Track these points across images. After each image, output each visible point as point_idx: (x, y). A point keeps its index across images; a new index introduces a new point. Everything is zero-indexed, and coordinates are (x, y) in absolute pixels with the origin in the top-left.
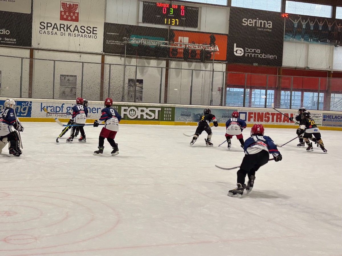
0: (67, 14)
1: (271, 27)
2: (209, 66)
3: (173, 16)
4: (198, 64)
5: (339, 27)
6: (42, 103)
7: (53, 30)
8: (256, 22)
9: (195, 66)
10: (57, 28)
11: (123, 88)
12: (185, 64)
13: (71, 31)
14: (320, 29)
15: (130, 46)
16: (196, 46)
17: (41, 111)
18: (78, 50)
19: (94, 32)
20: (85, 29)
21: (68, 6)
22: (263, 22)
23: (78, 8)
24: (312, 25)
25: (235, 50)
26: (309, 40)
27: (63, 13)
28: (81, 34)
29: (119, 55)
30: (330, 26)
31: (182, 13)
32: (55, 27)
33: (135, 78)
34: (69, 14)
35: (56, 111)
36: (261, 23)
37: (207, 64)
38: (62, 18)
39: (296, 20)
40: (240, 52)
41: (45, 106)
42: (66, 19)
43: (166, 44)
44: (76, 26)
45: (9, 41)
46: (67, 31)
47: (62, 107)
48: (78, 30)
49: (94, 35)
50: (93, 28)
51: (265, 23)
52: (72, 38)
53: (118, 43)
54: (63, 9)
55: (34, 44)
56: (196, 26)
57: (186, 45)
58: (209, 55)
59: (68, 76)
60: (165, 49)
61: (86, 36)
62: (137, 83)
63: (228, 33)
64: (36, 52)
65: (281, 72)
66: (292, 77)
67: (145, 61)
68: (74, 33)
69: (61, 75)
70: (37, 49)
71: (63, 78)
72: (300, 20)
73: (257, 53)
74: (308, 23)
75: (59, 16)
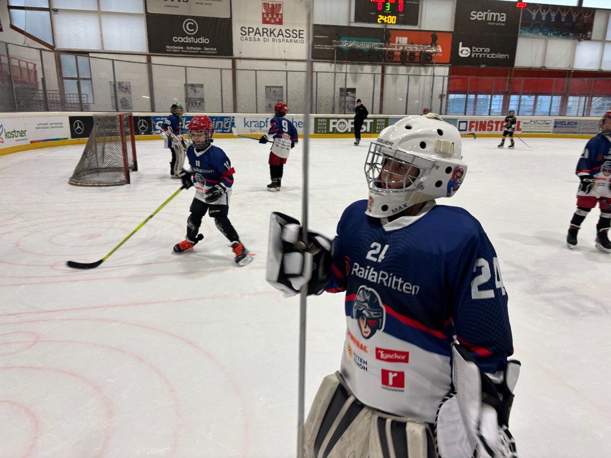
0: (270, 16)
1: (504, 20)
2: (430, 69)
3: (390, 12)
4: (418, 68)
5: (585, 17)
6: (245, 119)
7: (255, 35)
8: (486, 15)
9: (414, 71)
10: (259, 33)
11: (334, 98)
12: (402, 69)
13: (275, 36)
14: (563, 20)
15: (340, 50)
16: (415, 48)
17: (245, 126)
18: (284, 57)
19: (301, 36)
20: (291, 33)
21: (270, 6)
22: (495, 14)
23: (281, 9)
24: (553, 15)
25: (460, 50)
26: (549, 35)
27: (265, 16)
28: (286, 38)
29: (329, 61)
30: (574, 16)
31: (400, 8)
32: (258, 32)
33: (344, 87)
34: (272, 16)
35: (261, 127)
36: (493, 15)
37: (428, 68)
38: (265, 22)
39: (534, 11)
40: (466, 52)
41: (248, 122)
42: (269, 23)
43: (381, 46)
44: (280, 30)
45: (209, 51)
47: (267, 122)
48: (282, 34)
49: (301, 39)
50: (300, 31)
51: (497, 16)
52: (276, 44)
53: (327, 47)
54: (266, 10)
55: (236, 54)
56: (416, 24)
57: (404, 47)
58: (430, 58)
59: (273, 87)
60: (380, 52)
61: (291, 41)
62: (349, 93)
63: (453, 30)
64: (238, 62)
65: (513, 74)
66: (523, 78)
67: (358, 66)
68: (278, 38)
69: (266, 87)
70: (240, 58)
71: (268, 90)
72: (539, 11)
73: (485, 53)
74: (549, 13)
75: (261, 20)
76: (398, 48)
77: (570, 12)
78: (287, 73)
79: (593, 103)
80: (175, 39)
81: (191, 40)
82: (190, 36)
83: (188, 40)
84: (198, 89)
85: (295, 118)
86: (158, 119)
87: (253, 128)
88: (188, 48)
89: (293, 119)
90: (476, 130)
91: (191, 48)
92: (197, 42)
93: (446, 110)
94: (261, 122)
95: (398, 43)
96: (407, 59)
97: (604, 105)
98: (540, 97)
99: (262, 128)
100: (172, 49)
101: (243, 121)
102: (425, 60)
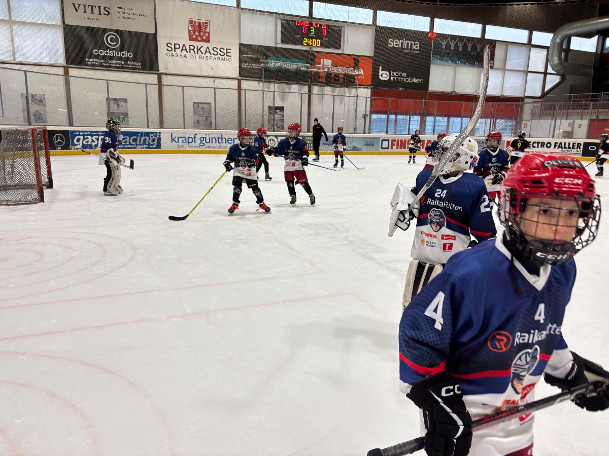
0: (197, 33)
1: (418, 48)
2: (354, 90)
3: (315, 36)
4: (342, 89)
6: (172, 134)
7: (181, 52)
8: (402, 43)
9: (339, 91)
10: (186, 50)
11: (263, 116)
12: (328, 90)
13: (202, 54)
14: (469, 50)
15: (267, 69)
16: (340, 70)
17: (172, 142)
18: (211, 75)
19: (229, 54)
20: (218, 51)
21: (197, 24)
22: (410, 43)
23: (209, 27)
24: (460, 45)
25: (380, 74)
26: (457, 63)
27: (192, 33)
28: (213, 56)
29: (257, 79)
30: (479, 47)
31: (324, 33)
32: (184, 48)
33: (272, 105)
34: (199, 33)
35: (189, 142)
36: (408, 43)
37: (351, 89)
38: (191, 39)
39: (444, 41)
40: (386, 76)
41: (175, 137)
42: (196, 40)
43: (307, 67)
44: (208, 47)
45: (133, 65)
46: (198, 53)
47: (195, 137)
48: (210, 52)
49: (228, 57)
50: (227, 49)
51: (412, 44)
52: (204, 61)
53: (255, 66)
54: (192, 28)
55: (162, 69)
56: (339, 48)
58: (353, 80)
59: (201, 103)
60: (306, 73)
61: (219, 59)
62: (278, 111)
63: (373, 55)
64: (164, 77)
65: (427, 97)
66: (436, 101)
67: (285, 86)
68: (206, 55)
69: (194, 103)
70: (166, 74)
71: (196, 106)
72: (448, 41)
73: (403, 77)
74: (457, 43)
75: (188, 36)
76: (323, 69)
77: (475, 43)
78: (215, 90)
79: (497, 125)
80: (96, 52)
81: (113, 53)
82: (112, 49)
83: (110, 53)
84: (121, 103)
85: (225, 134)
86: (76, 133)
87: (180, 143)
88: (110, 61)
89: (222, 135)
90: (397, 148)
91: (114, 61)
92: (119, 56)
93: (370, 129)
94: (188, 138)
95: (323, 65)
96: (332, 80)
97: (506, 126)
98: (452, 119)
99: (190, 144)
100: (92, 62)
101: (171, 137)
102: (349, 82)
